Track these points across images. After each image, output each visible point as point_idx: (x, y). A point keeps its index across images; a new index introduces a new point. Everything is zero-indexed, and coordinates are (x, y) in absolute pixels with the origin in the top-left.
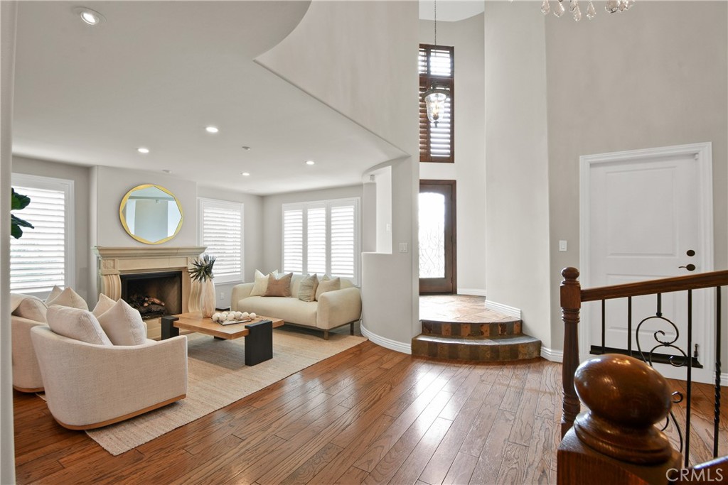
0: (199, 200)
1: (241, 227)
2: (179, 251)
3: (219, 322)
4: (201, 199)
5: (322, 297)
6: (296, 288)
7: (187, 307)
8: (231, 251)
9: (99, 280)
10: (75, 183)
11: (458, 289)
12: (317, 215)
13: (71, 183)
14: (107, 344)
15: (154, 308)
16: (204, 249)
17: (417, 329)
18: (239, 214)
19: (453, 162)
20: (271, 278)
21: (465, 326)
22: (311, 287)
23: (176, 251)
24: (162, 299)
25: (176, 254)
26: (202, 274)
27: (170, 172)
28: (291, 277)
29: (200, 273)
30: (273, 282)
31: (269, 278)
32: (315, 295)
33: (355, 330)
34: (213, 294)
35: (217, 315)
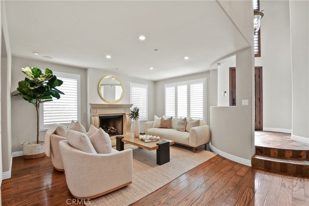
0: (129, 84)
1: (146, 95)
2: (122, 106)
3: (142, 140)
4: (130, 83)
5: (192, 130)
6: (175, 124)
7: (125, 132)
8: (142, 107)
9: (91, 118)
10: (81, 76)
11: (263, 128)
12: (182, 89)
13: (79, 76)
14: (94, 153)
15: (112, 131)
16: (132, 105)
17: (254, 151)
18: (146, 89)
19: (260, 56)
20: (162, 119)
21: (288, 152)
22: (183, 124)
23: (121, 106)
24: (115, 127)
25: (121, 107)
26: (134, 116)
27: (119, 69)
28: (172, 119)
29: (134, 115)
30: (163, 121)
31: (161, 119)
32: (186, 128)
33: (207, 147)
34: (139, 126)
35: (141, 137)
